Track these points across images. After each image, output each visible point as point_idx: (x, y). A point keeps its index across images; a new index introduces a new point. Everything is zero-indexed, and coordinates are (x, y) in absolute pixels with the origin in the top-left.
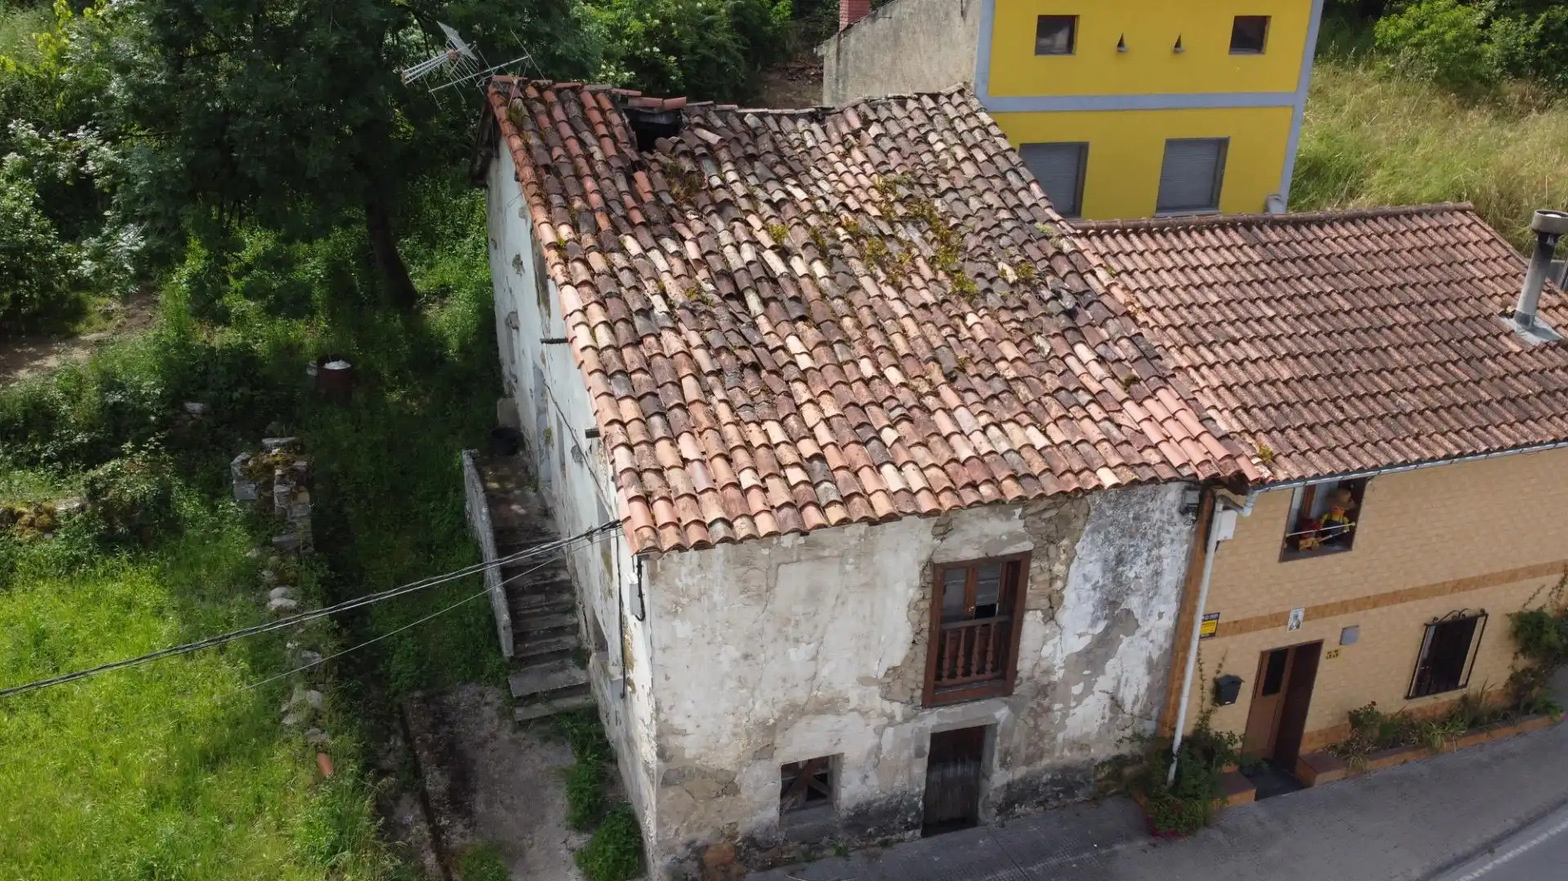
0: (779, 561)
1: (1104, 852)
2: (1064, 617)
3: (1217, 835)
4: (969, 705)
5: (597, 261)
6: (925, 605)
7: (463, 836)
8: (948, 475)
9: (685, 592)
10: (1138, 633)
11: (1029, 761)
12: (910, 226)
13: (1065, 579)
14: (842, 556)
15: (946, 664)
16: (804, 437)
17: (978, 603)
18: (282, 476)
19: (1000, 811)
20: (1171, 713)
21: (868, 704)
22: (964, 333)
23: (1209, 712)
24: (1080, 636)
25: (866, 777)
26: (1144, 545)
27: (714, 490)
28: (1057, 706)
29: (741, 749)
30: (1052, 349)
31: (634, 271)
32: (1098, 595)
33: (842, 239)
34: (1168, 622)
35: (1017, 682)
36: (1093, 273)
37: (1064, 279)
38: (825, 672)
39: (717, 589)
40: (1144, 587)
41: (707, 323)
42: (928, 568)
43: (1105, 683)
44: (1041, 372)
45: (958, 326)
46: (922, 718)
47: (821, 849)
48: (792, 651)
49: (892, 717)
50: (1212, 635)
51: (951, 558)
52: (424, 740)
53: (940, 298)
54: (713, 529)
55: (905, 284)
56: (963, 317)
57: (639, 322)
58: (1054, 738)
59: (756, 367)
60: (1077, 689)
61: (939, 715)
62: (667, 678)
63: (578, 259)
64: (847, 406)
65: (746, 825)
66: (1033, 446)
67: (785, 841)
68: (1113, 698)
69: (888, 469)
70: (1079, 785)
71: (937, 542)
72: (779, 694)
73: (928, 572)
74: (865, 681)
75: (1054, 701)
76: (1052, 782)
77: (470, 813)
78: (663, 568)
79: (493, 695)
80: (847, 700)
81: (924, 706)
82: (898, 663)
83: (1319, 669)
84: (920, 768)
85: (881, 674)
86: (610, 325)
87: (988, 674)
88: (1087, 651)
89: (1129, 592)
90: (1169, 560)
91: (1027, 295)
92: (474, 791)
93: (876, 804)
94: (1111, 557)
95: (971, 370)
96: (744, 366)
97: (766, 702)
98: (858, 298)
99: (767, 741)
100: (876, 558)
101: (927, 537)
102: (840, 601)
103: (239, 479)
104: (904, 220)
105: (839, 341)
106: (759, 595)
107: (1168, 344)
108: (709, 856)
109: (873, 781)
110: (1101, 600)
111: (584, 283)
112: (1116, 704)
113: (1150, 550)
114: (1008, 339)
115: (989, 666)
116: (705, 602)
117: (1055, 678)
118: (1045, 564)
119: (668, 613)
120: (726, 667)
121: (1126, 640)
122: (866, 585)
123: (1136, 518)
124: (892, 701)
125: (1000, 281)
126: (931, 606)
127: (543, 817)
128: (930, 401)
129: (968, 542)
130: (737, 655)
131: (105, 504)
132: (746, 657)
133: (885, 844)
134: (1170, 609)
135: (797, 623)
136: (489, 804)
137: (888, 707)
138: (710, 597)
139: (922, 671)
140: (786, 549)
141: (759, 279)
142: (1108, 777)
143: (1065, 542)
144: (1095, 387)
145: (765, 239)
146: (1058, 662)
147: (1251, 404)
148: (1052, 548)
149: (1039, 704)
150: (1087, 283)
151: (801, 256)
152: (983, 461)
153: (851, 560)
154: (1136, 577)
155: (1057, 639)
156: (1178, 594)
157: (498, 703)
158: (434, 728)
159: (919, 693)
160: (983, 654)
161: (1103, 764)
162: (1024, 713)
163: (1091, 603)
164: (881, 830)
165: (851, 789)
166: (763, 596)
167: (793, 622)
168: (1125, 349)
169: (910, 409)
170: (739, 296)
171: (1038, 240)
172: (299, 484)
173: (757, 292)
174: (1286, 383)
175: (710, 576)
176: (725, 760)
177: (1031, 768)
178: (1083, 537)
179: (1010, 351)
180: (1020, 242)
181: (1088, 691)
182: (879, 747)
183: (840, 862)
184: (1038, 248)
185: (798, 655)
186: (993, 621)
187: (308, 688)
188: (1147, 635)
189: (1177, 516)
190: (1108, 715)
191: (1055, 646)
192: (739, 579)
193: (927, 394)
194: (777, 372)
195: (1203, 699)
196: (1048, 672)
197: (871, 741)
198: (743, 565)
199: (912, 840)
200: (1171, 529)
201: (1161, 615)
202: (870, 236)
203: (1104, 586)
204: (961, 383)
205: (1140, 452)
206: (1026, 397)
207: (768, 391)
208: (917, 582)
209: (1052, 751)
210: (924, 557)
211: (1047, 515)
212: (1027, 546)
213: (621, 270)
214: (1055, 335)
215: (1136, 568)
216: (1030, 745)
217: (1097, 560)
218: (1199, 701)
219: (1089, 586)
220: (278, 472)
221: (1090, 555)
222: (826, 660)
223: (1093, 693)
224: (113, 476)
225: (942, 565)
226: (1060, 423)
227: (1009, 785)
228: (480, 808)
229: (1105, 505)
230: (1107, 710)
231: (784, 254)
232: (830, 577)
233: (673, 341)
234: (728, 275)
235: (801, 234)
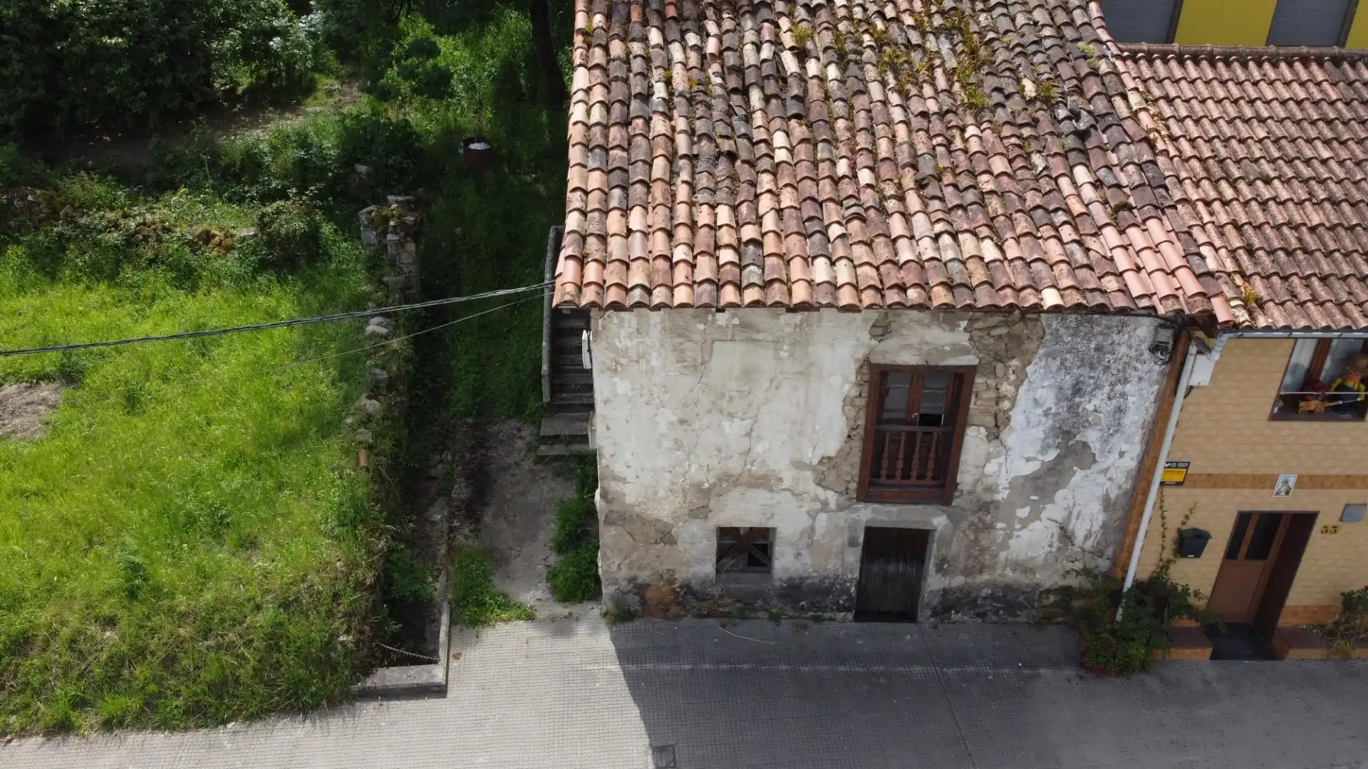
0: (716, 336)
1: (1026, 672)
2: (1010, 438)
3: (1152, 682)
4: (906, 507)
5: (616, 48)
6: (862, 402)
7: (466, 537)
8: (879, 274)
9: (624, 353)
10: (1095, 468)
11: (967, 572)
12: (942, 38)
13: (1013, 401)
14: (777, 342)
15: (885, 464)
16: (749, 223)
17: (922, 411)
18: (394, 227)
19: (934, 614)
20: (1124, 555)
21: (801, 488)
22: (958, 143)
23: (1169, 561)
24: (1028, 460)
25: (799, 554)
26: (1106, 379)
27: (647, 260)
28: (1000, 525)
29: (678, 505)
30: (1046, 168)
31: (647, 59)
32: (1050, 422)
33: (865, 45)
34: (1130, 462)
35: (957, 494)
36: (1124, 97)
37: (1090, 101)
38: (759, 449)
39: (655, 354)
40: (1104, 424)
41: (700, 111)
42: (865, 367)
43: (1054, 511)
44: (1026, 189)
45: (953, 137)
46: (858, 510)
47: (756, 610)
48: (726, 425)
49: (825, 504)
50: (1179, 484)
51: (888, 360)
52: (463, 457)
53: (945, 108)
54: (631, 293)
55: (914, 91)
56: (963, 130)
57: (635, 105)
58: (996, 556)
59: (732, 156)
60: (1023, 512)
61: (873, 511)
62: (608, 428)
63: (599, 45)
64: (805, 200)
65: (682, 574)
66: (982, 259)
67: (721, 596)
68: (1062, 528)
69: (821, 263)
70: (1021, 606)
71: (874, 342)
72: (714, 462)
73: (865, 370)
74: (798, 465)
75: (998, 520)
76: (992, 597)
77: (478, 521)
78: (603, 328)
79: (527, 432)
80: (781, 480)
81: (859, 499)
82: (833, 454)
83: (1311, 541)
84: (853, 557)
85: (815, 462)
86: (607, 106)
87: (928, 481)
88: (1035, 478)
89: (1087, 424)
90: (1135, 399)
91: (1041, 112)
92: (487, 504)
93: (809, 581)
94: (1066, 386)
95: (948, 178)
96: (720, 154)
97: (701, 467)
98: (860, 102)
99: (701, 503)
100: (811, 349)
101: (865, 336)
102: (774, 385)
103: (366, 226)
104: (937, 32)
105: (824, 141)
106: (695, 367)
107: (1183, 175)
108: (649, 594)
109: (807, 559)
110: (1053, 428)
111: (597, 66)
112: (1066, 535)
113: (1113, 385)
114: (1001, 154)
115: (929, 474)
116: (643, 364)
117: (999, 497)
118: (992, 382)
119: (609, 369)
120: (663, 428)
121: (1080, 473)
122: (802, 373)
123: (1098, 349)
124: (825, 488)
125: (1017, 97)
126: (868, 404)
127: (535, 536)
128: (892, 205)
129: (907, 347)
130: (675, 419)
131: (269, 234)
132: (682, 422)
133: (817, 619)
134: (1134, 450)
135: (731, 399)
136: (495, 517)
137: (820, 491)
138: (648, 362)
139: (857, 466)
140: (720, 327)
141: (768, 77)
142: (1054, 605)
143: (1015, 363)
144: (1077, 208)
145: (788, 40)
146: (1003, 482)
147: (1257, 245)
148: (999, 366)
149: (980, 520)
150: (1113, 107)
151: (818, 59)
152: (923, 267)
153: (785, 347)
154: (1096, 411)
155: (1002, 459)
156: (1144, 434)
157: (529, 439)
158: (473, 450)
159: (853, 486)
160: (924, 462)
161: (1048, 591)
162: (964, 525)
163: (1041, 428)
164: (813, 606)
165: (785, 563)
166: (699, 367)
167: (727, 398)
168: (1129, 177)
169: (867, 210)
170: (744, 92)
171: (1076, 59)
172: (406, 235)
173: (762, 89)
174: (1313, 230)
175: (648, 341)
176: (664, 510)
177: (969, 580)
178: (1036, 360)
179: (999, 165)
180: (1055, 60)
181: (1035, 516)
182: (812, 529)
183: (770, 625)
184: (1073, 68)
185: (733, 429)
186: (936, 431)
187: (369, 398)
188: (1105, 471)
189: (1147, 355)
190: (1056, 544)
191: (1000, 465)
192: (675, 349)
193: (891, 197)
194: (751, 164)
195: (1163, 548)
196: (991, 489)
197: (805, 522)
198: (679, 336)
199: (844, 620)
200: (1139, 366)
201: (1122, 454)
202: (896, 44)
203: (1057, 414)
204: (932, 190)
205: (1100, 278)
206: (995, 211)
207: (734, 178)
208: (853, 378)
209: (993, 568)
210: (861, 354)
211: (996, 332)
212: (970, 360)
213: (635, 57)
214: (1056, 154)
215: (1096, 402)
216: (969, 557)
217: (1050, 386)
218: (1159, 549)
219: (1040, 411)
220: (392, 223)
221: (1043, 380)
222: (760, 438)
223: (1040, 519)
224: (277, 213)
225: (878, 366)
226: (1023, 240)
227: (945, 592)
228: (487, 519)
229: (1062, 331)
230: (1055, 539)
231: (802, 55)
232: (764, 359)
233: (659, 125)
234: (739, 70)
235: (827, 38)
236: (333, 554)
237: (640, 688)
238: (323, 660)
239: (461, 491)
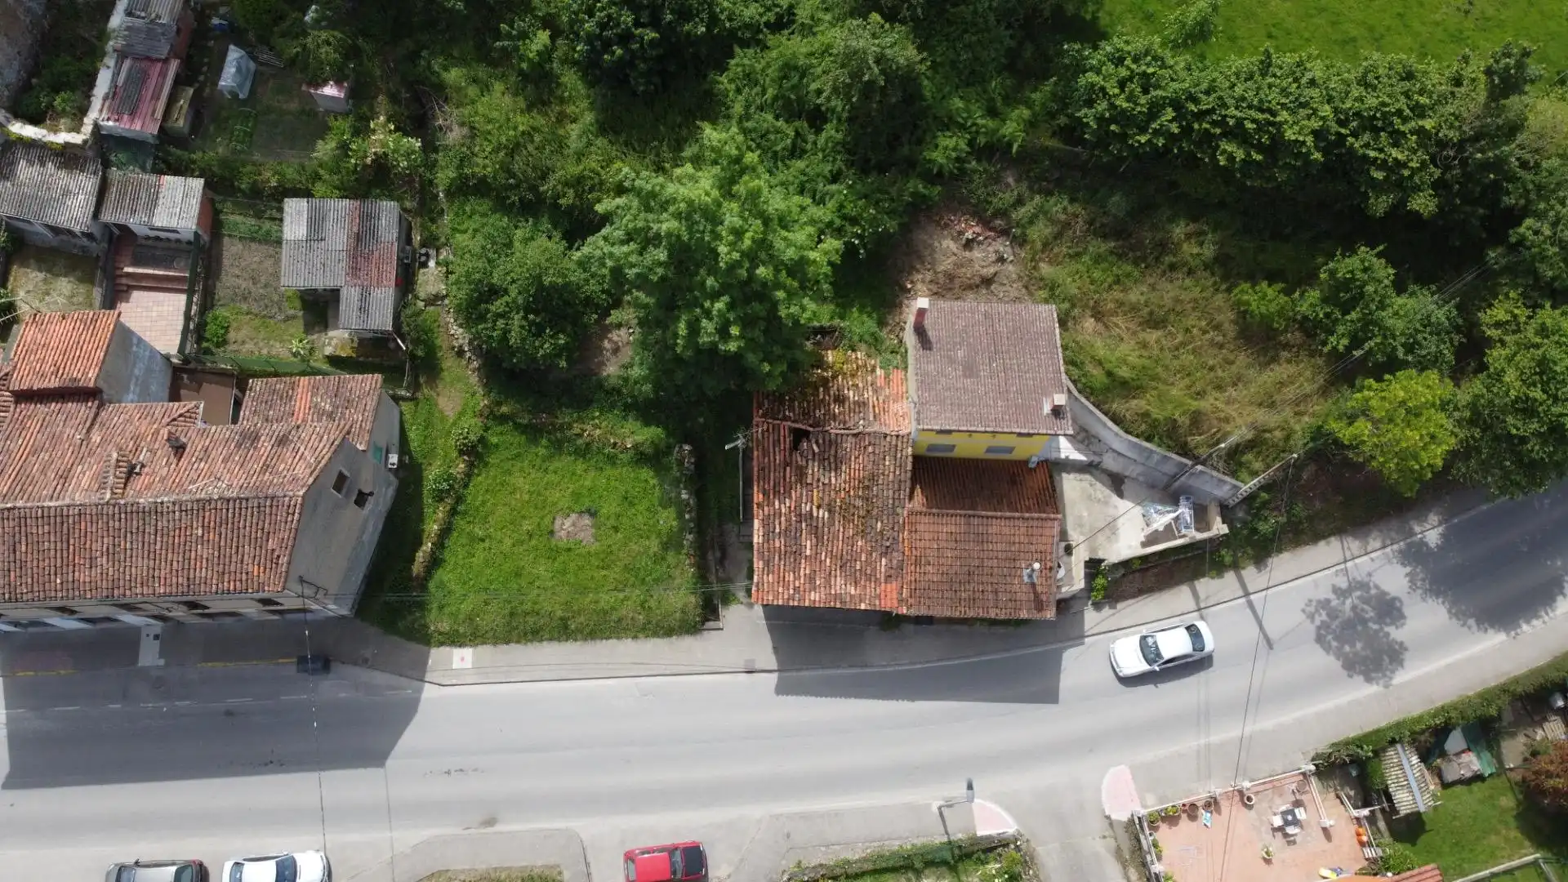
7: (721, 572)
12: (860, 500)
16: (797, 580)
22: (855, 548)
30: (875, 559)
31: (774, 515)
33: (837, 504)
36: (903, 533)
41: (788, 534)
44: (868, 566)
45: (854, 545)
53: (854, 533)
55: (847, 526)
56: (857, 542)
57: (771, 534)
59: (795, 552)
63: (761, 510)
64: (812, 570)
66: (850, 593)
69: (813, 592)
77: (724, 565)
79: (736, 531)
86: (763, 536)
91: (879, 537)
95: (848, 564)
96: (792, 551)
98: (832, 529)
104: (859, 497)
105: (820, 545)
107: (909, 562)
111: (761, 519)
114: (865, 553)
125: (875, 530)
128: (833, 572)
136: (729, 564)
141: (808, 518)
144: (878, 575)
147: (918, 588)
150: (899, 536)
151: (823, 509)
157: (736, 533)
158: (720, 535)
168: (895, 562)
169: (827, 574)
170: (801, 522)
171: (895, 514)
179: (863, 558)
180: (889, 514)
184: (893, 518)
187: (690, 533)
193: (833, 570)
206: (858, 576)
228: (727, 565)
231: (819, 507)
233: (777, 545)
234: (800, 515)
235: (826, 499)
236: (693, 599)
237: (772, 629)
238: (694, 627)
239: (718, 554)
